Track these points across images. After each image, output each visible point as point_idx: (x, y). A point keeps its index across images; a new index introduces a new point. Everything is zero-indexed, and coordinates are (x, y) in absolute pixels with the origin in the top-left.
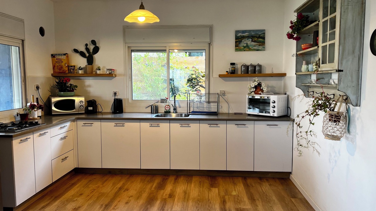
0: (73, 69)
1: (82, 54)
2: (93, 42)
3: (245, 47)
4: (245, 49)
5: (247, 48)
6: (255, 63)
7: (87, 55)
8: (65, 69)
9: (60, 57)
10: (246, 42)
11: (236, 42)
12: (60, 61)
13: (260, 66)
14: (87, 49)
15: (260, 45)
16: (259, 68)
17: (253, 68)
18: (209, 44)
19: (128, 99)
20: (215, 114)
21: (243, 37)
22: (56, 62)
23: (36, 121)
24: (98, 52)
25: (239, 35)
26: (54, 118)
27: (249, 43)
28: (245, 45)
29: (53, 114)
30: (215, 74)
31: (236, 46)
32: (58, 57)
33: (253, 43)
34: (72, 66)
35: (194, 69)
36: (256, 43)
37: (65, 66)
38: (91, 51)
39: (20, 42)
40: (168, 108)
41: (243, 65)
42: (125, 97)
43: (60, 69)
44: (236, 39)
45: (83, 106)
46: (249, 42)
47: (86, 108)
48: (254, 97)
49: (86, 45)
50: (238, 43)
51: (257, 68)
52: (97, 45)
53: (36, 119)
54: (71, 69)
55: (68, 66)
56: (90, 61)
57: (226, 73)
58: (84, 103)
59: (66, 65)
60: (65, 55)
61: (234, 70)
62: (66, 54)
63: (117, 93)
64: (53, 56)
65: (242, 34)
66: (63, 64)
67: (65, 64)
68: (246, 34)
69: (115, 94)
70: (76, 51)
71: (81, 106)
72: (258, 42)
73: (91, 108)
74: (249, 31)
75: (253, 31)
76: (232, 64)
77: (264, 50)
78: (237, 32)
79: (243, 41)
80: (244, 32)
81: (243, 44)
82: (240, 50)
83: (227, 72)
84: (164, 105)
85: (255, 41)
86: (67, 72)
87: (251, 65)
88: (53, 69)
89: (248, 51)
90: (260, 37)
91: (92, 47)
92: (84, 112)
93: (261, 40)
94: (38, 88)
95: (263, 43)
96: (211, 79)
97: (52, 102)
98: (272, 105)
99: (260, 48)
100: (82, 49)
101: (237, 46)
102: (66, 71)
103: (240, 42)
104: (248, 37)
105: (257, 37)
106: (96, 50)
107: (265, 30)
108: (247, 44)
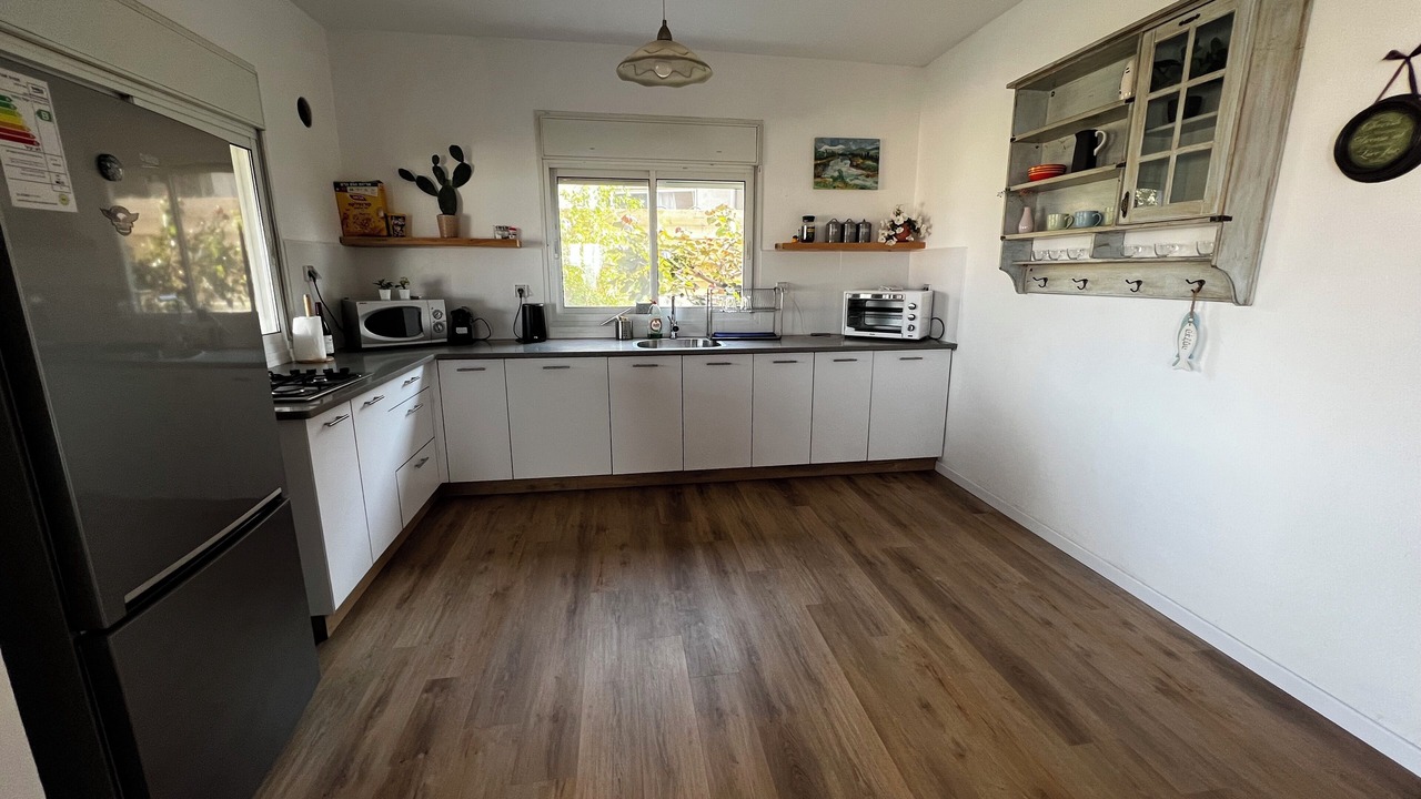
0: (402, 226)
1: (424, 184)
2: (456, 152)
3: (835, 179)
4: (836, 184)
5: (841, 182)
6: (857, 217)
7: (439, 187)
8: (378, 224)
9: (361, 191)
10: (837, 168)
11: (816, 166)
12: (361, 202)
13: (869, 225)
14: (439, 172)
15: (868, 176)
16: (867, 230)
17: (854, 230)
18: (756, 168)
19: (554, 306)
20: (770, 337)
21: (833, 155)
22: (352, 205)
23: (326, 367)
24: (467, 180)
25: (822, 149)
26: (367, 358)
27: (844, 169)
28: (836, 174)
29: (363, 346)
30: (768, 244)
31: (817, 176)
32: (356, 191)
33: (854, 171)
34: (397, 218)
35: (679, 235)
36: (860, 172)
37: (378, 214)
38: (450, 177)
39: (252, 134)
40: (657, 325)
41: (831, 222)
42: (548, 301)
43: (363, 225)
44: (816, 159)
45: (441, 324)
46: (844, 167)
47: (451, 328)
48: (858, 295)
49: (436, 159)
50: (820, 169)
51: (863, 230)
52: (466, 161)
53: (325, 362)
54: (397, 225)
55: (386, 217)
56: (449, 203)
57: (792, 240)
58: (444, 318)
59: (382, 214)
60: (375, 184)
61: (813, 233)
62: (379, 182)
63: (526, 290)
64: (339, 187)
65: (832, 146)
66: (371, 211)
67: (378, 210)
68: (839, 148)
69: (521, 291)
70: (405, 175)
71: (437, 324)
72: (863, 169)
73: (462, 330)
74: (846, 141)
75: (855, 140)
76: (810, 219)
77: (876, 189)
78: (820, 141)
79: (831, 163)
80: (834, 142)
81: (831, 172)
82: (825, 186)
83: (795, 237)
84: (646, 318)
85: (857, 167)
86: (385, 233)
87: (850, 222)
88: (342, 225)
89: (842, 188)
90: (868, 157)
91: (451, 166)
92: (445, 340)
93: (869, 163)
94: (312, 275)
95: (873, 172)
96: (760, 254)
97: (360, 315)
98: (907, 313)
99: (869, 182)
100: (424, 169)
101: (819, 177)
102: (381, 230)
103: (826, 166)
104: (843, 155)
105: (861, 157)
106: (464, 173)
107: (879, 140)
108: (840, 171)
